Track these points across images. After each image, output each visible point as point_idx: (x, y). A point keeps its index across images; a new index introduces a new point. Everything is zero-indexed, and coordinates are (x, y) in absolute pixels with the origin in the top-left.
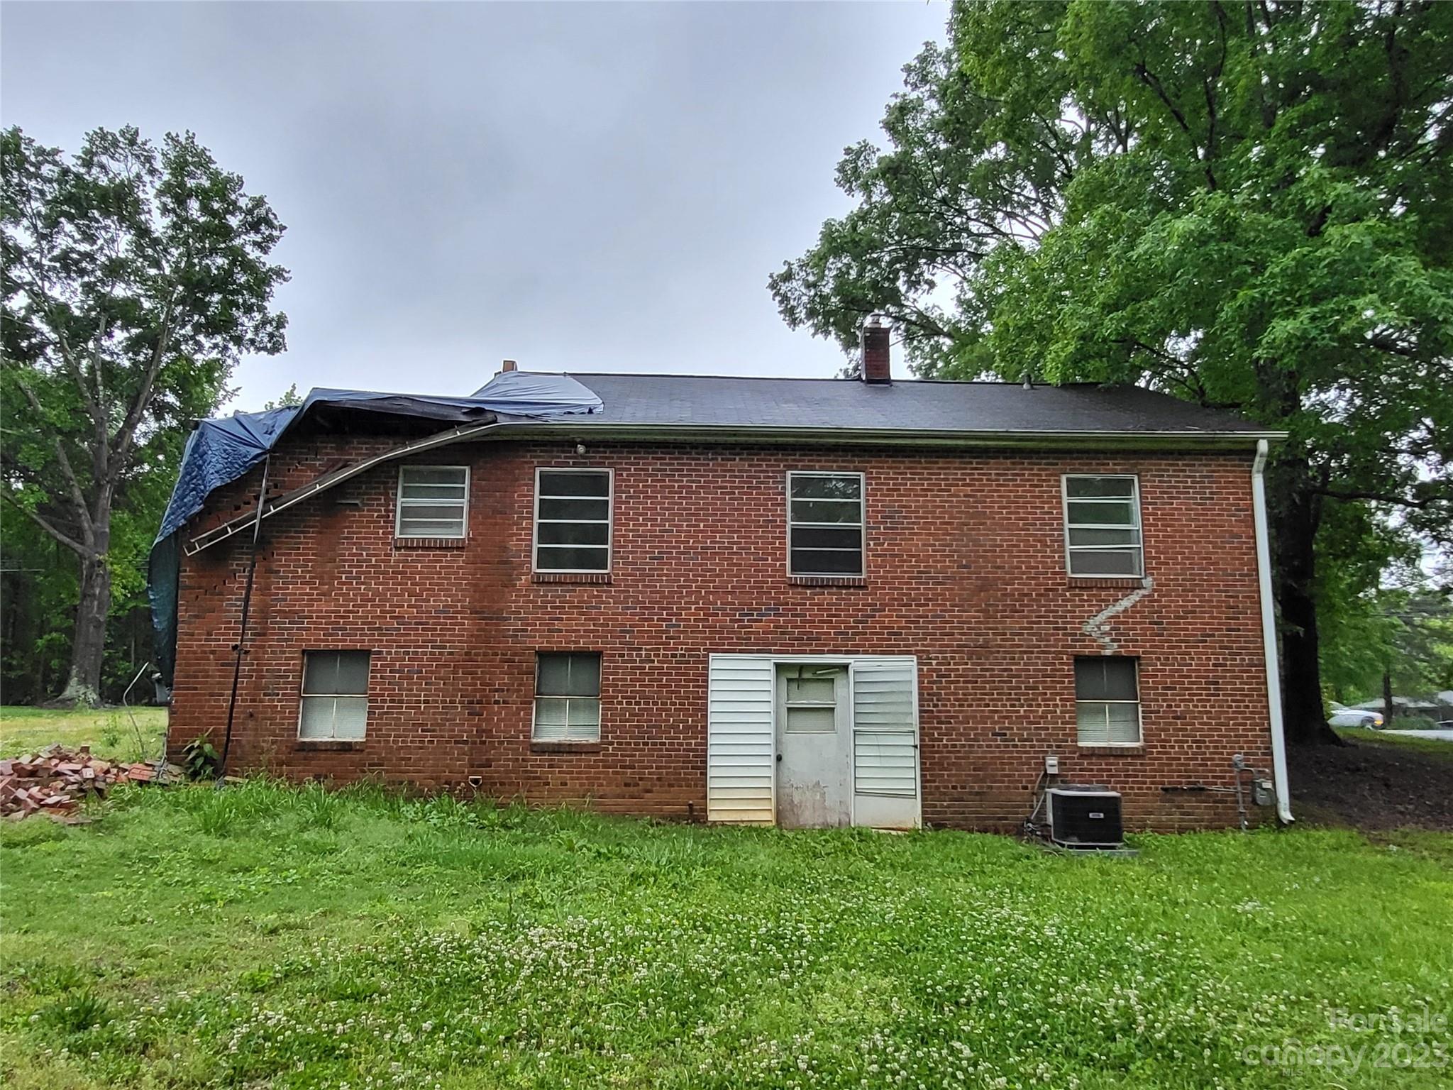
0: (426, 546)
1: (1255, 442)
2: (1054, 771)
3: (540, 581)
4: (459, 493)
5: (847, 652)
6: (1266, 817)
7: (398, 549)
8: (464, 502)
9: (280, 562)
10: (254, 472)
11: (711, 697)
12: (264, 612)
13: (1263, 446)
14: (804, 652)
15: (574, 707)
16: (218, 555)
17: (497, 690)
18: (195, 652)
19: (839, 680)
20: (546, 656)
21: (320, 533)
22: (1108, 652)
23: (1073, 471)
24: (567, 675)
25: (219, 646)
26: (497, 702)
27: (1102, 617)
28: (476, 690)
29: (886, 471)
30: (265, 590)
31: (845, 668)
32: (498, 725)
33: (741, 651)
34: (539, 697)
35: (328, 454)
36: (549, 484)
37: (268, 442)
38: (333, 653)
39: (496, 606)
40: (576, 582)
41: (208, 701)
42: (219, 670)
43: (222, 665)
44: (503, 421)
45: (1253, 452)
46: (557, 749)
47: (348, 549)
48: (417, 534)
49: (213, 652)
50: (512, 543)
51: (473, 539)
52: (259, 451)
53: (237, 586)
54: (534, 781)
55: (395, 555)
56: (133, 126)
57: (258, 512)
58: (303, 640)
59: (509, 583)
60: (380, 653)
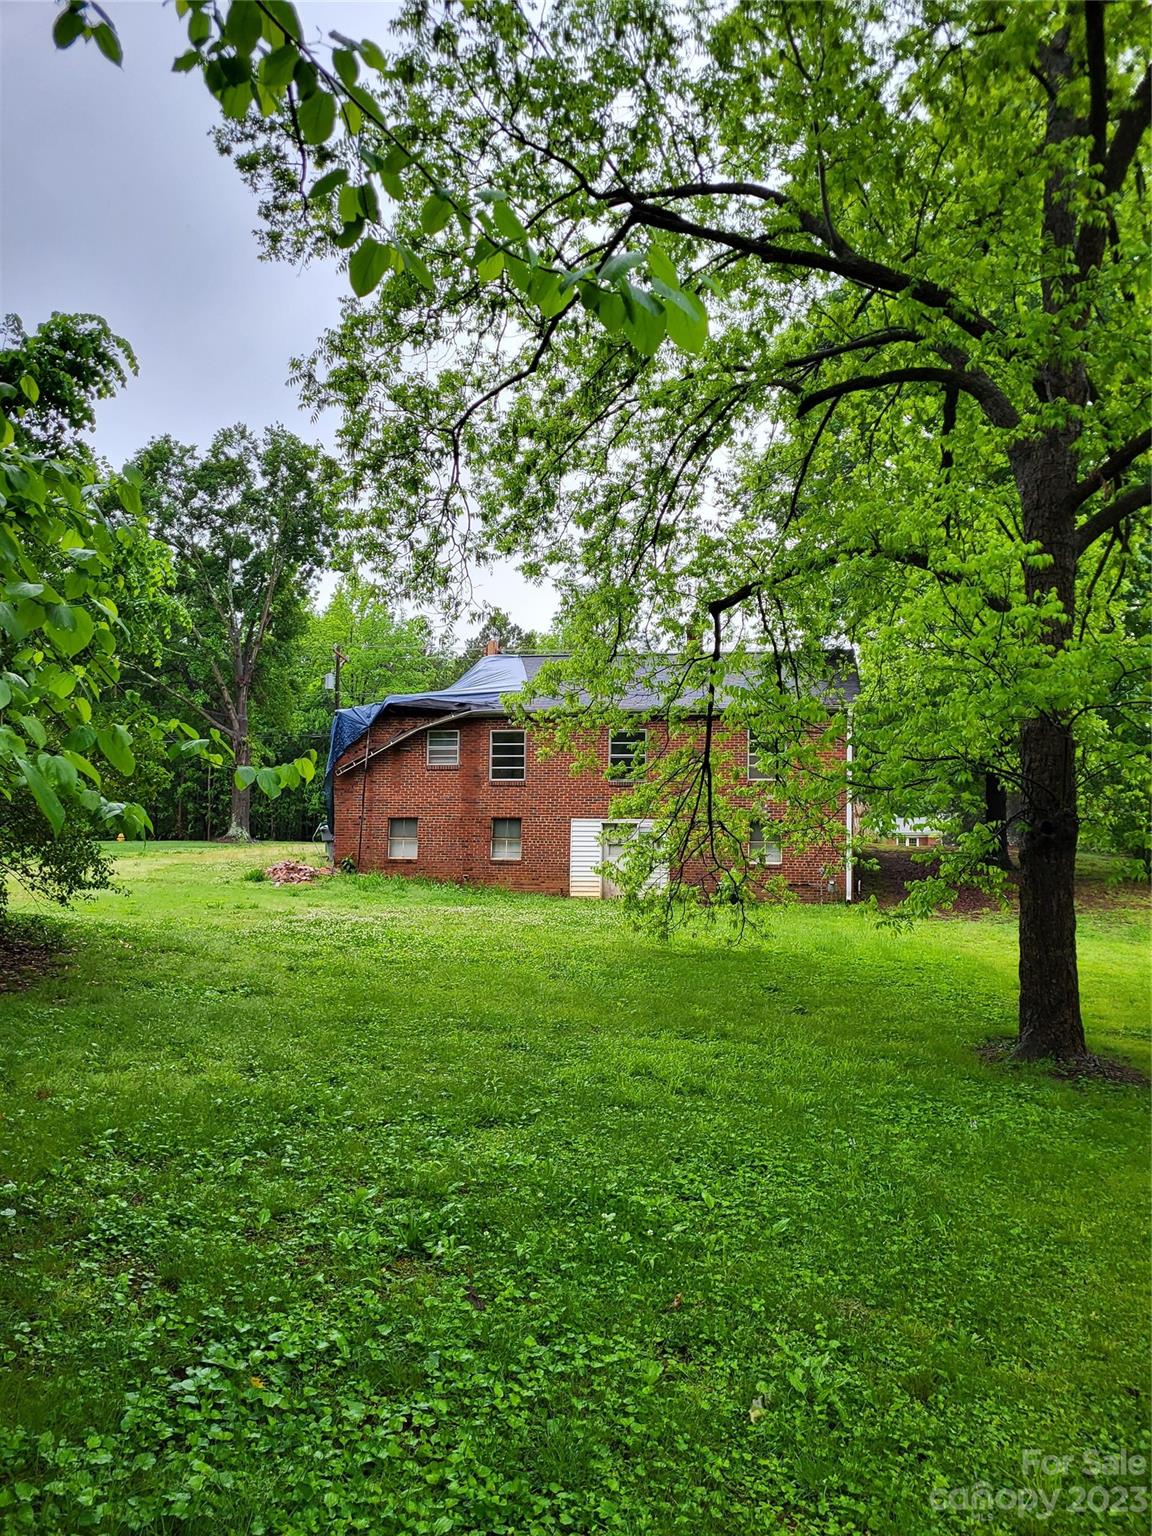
0: (441, 769)
3: (493, 785)
4: (454, 743)
5: (637, 818)
6: (839, 897)
7: (428, 770)
8: (457, 748)
9: (377, 777)
10: (363, 737)
11: (572, 839)
12: (371, 800)
14: (615, 818)
15: (510, 844)
16: (350, 775)
17: (474, 836)
18: (343, 819)
20: (495, 820)
21: (394, 764)
22: (765, 818)
24: (505, 829)
25: (353, 816)
26: (475, 841)
27: (764, 800)
28: (465, 836)
29: (658, 728)
30: (371, 790)
31: (636, 825)
32: (475, 852)
33: (586, 818)
34: (494, 839)
35: (396, 727)
36: (497, 737)
37: (368, 722)
38: (401, 819)
39: (473, 797)
40: (509, 785)
41: (349, 840)
42: (353, 827)
43: (355, 825)
44: (474, 710)
46: (502, 863)
47: (405, 771)
48: (437, 763)
49: (350, 819)
50: (480, 768)
51: (462, 765)
52: (365, 726)
53: (359, 788)
54: (490, 878)
55: (427, 773)
56: (243, 422)
57: (366, 755)
58: (388, 813)
59: (479, 786)
60: (422, 819)
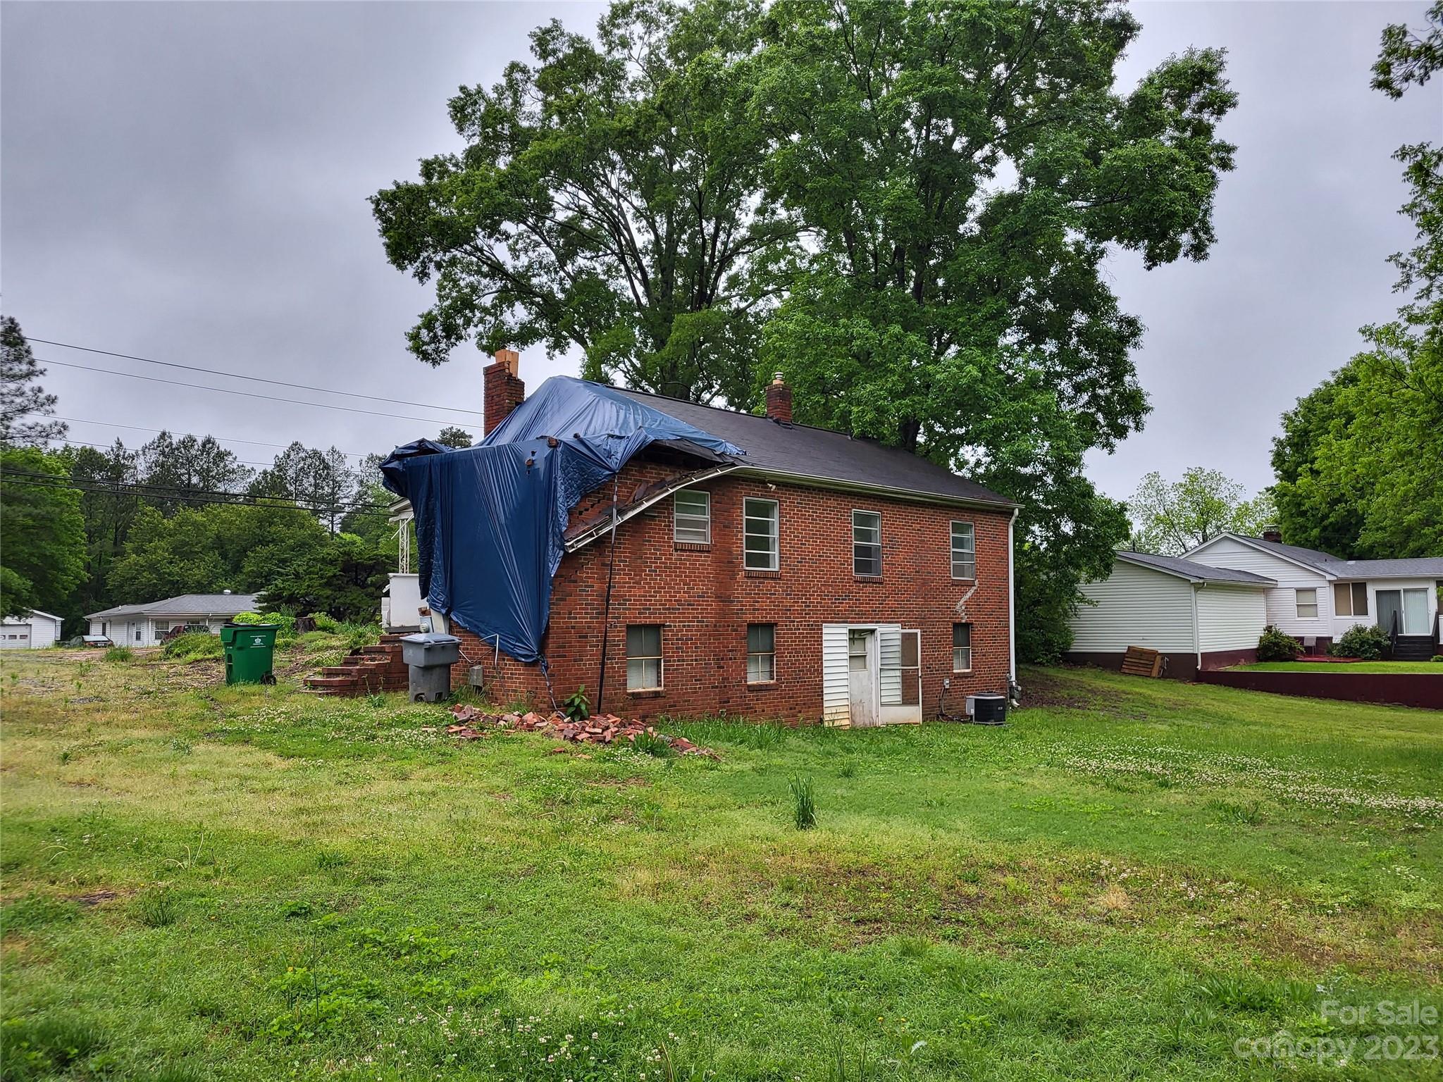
0: (690, 549)
1: (1014, 509)
2: (947, 687)
3: (747, 576)
4: (707, 511)
5: (877, 622)
7: (676, 550)
8: (708, 518)
11: (825, 651)
12: (603, 596)
13: (1017, 512)
14: (859, 622)
15: (762, 660)
17: (730, 651)
18: (562, 628)
19: (869, 640)
20: (751, 627)
21: (631, 536)
22: (964, 621)
23: (955, 518)
24: (759, 639)
25: (577, 622)
26: (731, 659)
27: (962, 602)
28: (720, 651)
29: (890, 512)
31: (872, 631)
32: (732, 675)
33: (836, 622)
35: (633, 475)
36: (748, 509)
37: (613, 465)
38: (644, 627)
39: (728, 593)
40: (765, 577)
41: (574, 665)
42: (579, 642)
43: (580, 637)
44: (739, 466)
45: (1012, 514)
48: (685, 540)
49: (573, 627)
50: (733, 549)
51: (715, 546)
52: (608, 472)
53: (585, 575)
55: (675, 555)
58: (627, 618)
59: (733, 578)
60: (670, 626)
